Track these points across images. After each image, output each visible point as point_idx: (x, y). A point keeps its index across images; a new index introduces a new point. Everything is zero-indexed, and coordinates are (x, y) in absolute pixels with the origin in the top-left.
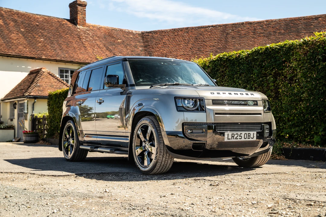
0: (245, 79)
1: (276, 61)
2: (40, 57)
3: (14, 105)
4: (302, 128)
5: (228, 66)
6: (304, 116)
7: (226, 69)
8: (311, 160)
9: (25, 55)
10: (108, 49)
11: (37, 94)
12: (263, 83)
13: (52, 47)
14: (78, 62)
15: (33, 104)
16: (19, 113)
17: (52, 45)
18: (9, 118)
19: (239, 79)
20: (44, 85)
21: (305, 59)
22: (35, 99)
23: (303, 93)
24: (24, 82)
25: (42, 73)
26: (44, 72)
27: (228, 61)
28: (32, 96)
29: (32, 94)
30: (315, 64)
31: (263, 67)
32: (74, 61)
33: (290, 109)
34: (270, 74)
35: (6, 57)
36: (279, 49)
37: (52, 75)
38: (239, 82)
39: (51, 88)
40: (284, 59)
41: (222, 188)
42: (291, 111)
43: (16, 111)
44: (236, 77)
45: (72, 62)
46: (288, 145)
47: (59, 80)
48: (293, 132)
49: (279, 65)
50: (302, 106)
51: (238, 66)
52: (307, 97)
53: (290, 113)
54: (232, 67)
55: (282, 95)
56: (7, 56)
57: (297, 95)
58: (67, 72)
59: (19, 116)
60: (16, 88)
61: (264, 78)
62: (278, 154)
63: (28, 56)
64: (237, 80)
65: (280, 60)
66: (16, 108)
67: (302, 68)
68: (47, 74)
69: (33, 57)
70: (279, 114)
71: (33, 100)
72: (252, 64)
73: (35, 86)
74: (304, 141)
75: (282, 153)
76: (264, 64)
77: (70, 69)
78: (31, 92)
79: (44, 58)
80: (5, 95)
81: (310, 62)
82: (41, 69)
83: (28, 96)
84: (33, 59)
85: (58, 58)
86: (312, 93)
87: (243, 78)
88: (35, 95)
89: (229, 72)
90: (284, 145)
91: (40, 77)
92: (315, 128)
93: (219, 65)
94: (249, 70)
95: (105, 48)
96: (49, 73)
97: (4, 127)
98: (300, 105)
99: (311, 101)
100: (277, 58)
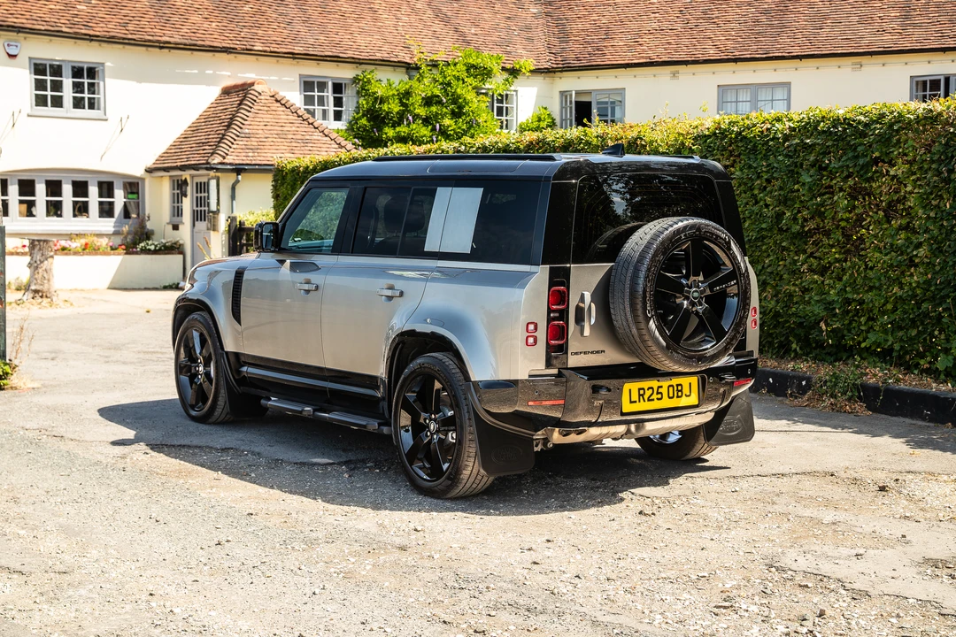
0: (780, 195)
1: (857, 157)
2: (249, 47)
3: (180, 185)
4: (913, 334)
5: (740, 154)
6: (918, 305)
7: (734, 161)
8: (924, 420)
9: (207, 43)
10: (438, 14)
11: (245, 158)
12: (823, 209)
13: (281, 14)
14: (353, 58)
15: (233, 188)
16: (195, 208)
17: (282, 9)
18: (168, 221)
19: (765, 193)
20: (260, 132)
21: (926, 160)
22: (238, 175)
23: (919, 245)
24: (206, 119)
25: (255, 98)
26: (260, 94)
27: (741, 141)
28: (230, 164)
29: (229, 159)
30: (949, 176)
31: (825, 169)
32: (341, 55)
33: (885, 284)
34: (841, 189)
35: (157, 50)
36: (866, 125)
37: (283, 102)
38: (765, 200)
39: (279, 140)
40: (877, 154)
41: (660, 523)
42: (888, 288)
43: (187, 205)
44: (757, 187)
45: (336, 59)
46: (875, 375)
47: (301, 116)
48: (890, 343)
49: (863, 167)
50: (915, 278)
51: (766, 157)
52: (926, 257)
53: (887, 293)
54: (749, 159)
55: (868, 244)
56: (161, 48)
57: (904, 249)
58: (322, 86)
59: (198, 216)
60: (185, 138)
61: (827, 196)
62: (849, 399)
63: (215, 44)
64: (761, 195)
65: (866, 156)
66: (186, 196)
67: (919, 183)
68: (269, 98)
69: (231, 48)
70: (859, 294)
71: (233, 176)
72: (798, 156)
73: (238, 136)
74: (917, 365)
75: (859, 397)
76: (827, 162)
77: (332, 78)
78: (227, 154)
79: (261, 49)
80: (156, 157)
81: (937, 170)
82: (253, 84)
83: (220, 167)
84: (231, 52)
85: (298, 49)
86: (940, 247)
87: (776, 191)
88: (237, 162)
89: (741, 170)
90: (866, 374)
91: (251, 108)
92: (943, 337)
93: (718, 150)
94: (789, 171)
95: (429, 12)
96: (273, 96)
97: (156, 246)
98: (912, 275)
99: (937, 268)
100: (859, 149)
